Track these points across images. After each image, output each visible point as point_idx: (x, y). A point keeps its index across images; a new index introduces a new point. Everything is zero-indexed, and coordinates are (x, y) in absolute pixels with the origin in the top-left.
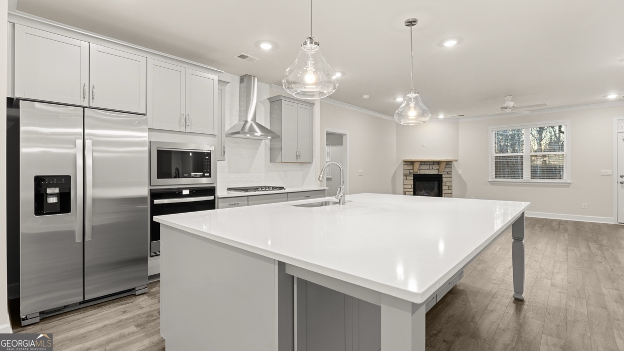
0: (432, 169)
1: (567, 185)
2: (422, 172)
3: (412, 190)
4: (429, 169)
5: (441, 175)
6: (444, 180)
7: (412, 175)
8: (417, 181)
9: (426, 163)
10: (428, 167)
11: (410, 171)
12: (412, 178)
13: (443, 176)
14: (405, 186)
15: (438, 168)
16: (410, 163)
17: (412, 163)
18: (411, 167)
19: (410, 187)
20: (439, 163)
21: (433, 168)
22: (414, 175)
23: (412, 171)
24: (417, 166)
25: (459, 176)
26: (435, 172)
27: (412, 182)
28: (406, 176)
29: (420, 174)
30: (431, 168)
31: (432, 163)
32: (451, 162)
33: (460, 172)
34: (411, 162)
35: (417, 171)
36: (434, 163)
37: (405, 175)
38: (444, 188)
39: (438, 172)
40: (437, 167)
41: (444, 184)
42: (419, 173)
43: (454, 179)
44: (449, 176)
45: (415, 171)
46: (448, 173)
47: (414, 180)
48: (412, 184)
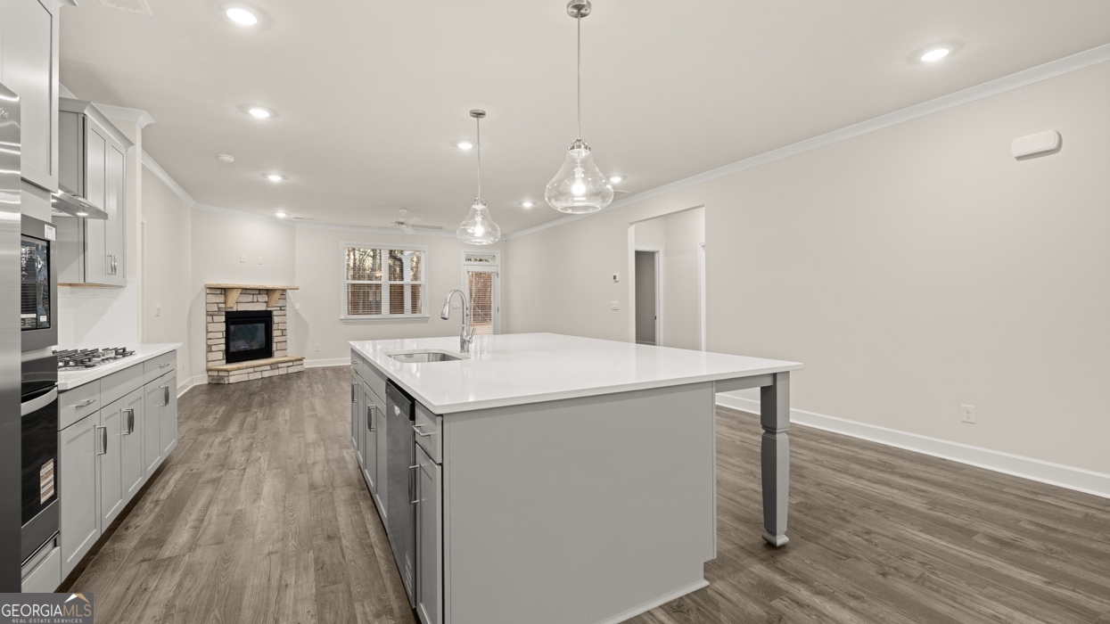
0: (258, 301)
1: (425, 319)
2: (242, 308)
3: (223, 341)
4: (253, 302)
5: (271, 312)
6: (276, 319)
7: (224, 313)
8: (232, 324)
9: (248, 292)
10: (250, 298)
11: (220, 305)
12: (223, 319)
13: (275, 313)
14: (210, 335)
15: (266, 299)
16: (219, 292)
17: (225, 291)
18: (221, 299)
19: (220, 335)
20: (268, 291)
21: (260, 300)
22: (227, 312)
23: (223, 306)
24: (234, 296)
25: (297, 314)
26: (261, 307)
27: (223, 327)
28: (212, 315)
29: (237, 312)
30: (255, 300)
32: (284, 290)
33: (298, 306)
34: (221, 289)
35: (232, 305)
36: (260, 291)
37: (210, 314)
38: (275, 333)
39: (267, 306)
40: (264, 298)
41: (275, 327)
42: (235, 309)
43: (290, 318)
44: (281, 313)
45: (228, 306)
46: (282, 308)
47: (226, 322)
48: (224, 329)
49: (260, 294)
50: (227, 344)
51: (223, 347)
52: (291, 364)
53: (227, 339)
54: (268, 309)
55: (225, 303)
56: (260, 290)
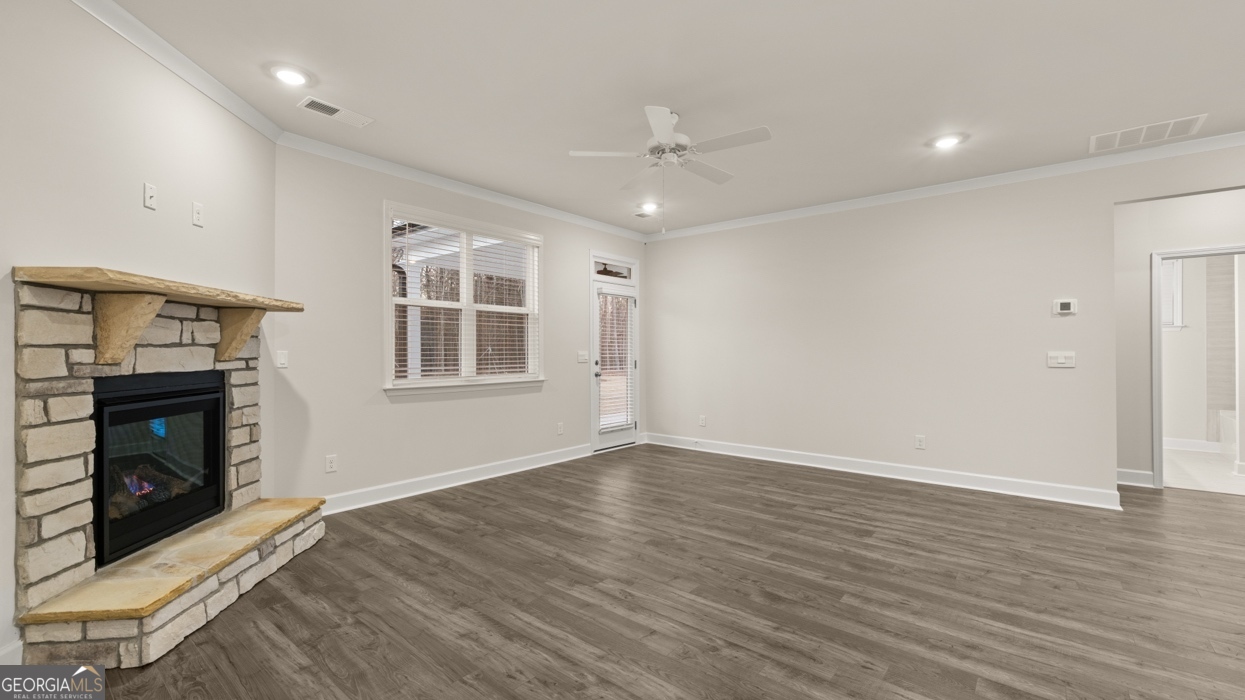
0: (193, 343)
1: (536, 386)
2: (150, 363)
3: (87, 489)
4: (180, 345)
5: (224, 375)
6: (237, 396)
7: (89, 385)
8: (118, 419)
11: (77, 355)
12: (87, 405)
13: (235, 379)
14: (33, 476)
15: (216, 337)
16: (74, 302)
17: (94, 300)
18: (80, 330)
19: (77, 469)
20: (224, 311)
21: (200, 338)
22: (98, 381)
23: (84, 356)
24: (134, 321)
25: (279, 378)
26: (199, 361)
27: (85, 437)
28: (41, 396)
29: (136, 378)
30: (187, 339)
31: (191, 313)
32: (266, 310)
34: (82, 291)
35: (120, 355)
36: (201, 310)
37: (33, 390)
38: (233, 436)
39: (217, 360)
40: (209, 332)
41: (232, 418)
42: (128, 370)
43: (265, 394)
44: (247, 377)
45: (108, 356)
46: (249, 365)
47: (97, 416)
48: (90, 444)
49: (198, 319)
50: (98, 500)
51: (86, 513)
52: (300, 527)
53: (98, 478)
54: (220, 366)
55: (94, 346)
56: (199, 306)
